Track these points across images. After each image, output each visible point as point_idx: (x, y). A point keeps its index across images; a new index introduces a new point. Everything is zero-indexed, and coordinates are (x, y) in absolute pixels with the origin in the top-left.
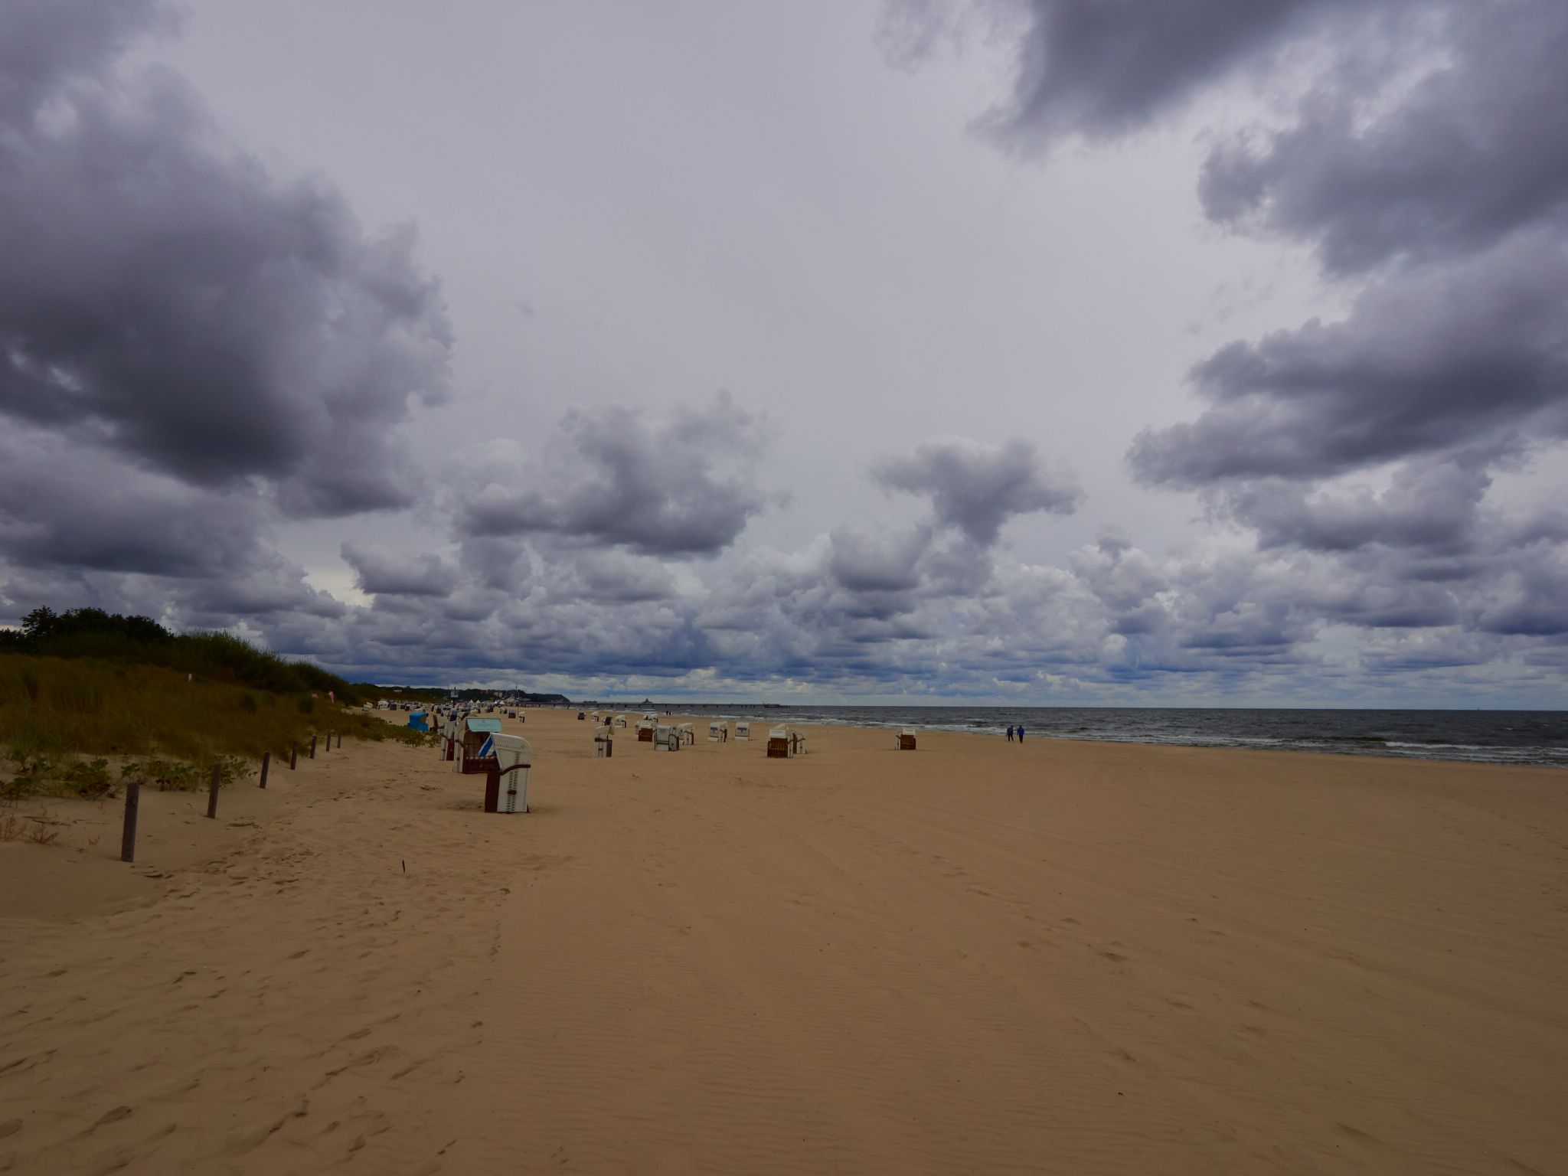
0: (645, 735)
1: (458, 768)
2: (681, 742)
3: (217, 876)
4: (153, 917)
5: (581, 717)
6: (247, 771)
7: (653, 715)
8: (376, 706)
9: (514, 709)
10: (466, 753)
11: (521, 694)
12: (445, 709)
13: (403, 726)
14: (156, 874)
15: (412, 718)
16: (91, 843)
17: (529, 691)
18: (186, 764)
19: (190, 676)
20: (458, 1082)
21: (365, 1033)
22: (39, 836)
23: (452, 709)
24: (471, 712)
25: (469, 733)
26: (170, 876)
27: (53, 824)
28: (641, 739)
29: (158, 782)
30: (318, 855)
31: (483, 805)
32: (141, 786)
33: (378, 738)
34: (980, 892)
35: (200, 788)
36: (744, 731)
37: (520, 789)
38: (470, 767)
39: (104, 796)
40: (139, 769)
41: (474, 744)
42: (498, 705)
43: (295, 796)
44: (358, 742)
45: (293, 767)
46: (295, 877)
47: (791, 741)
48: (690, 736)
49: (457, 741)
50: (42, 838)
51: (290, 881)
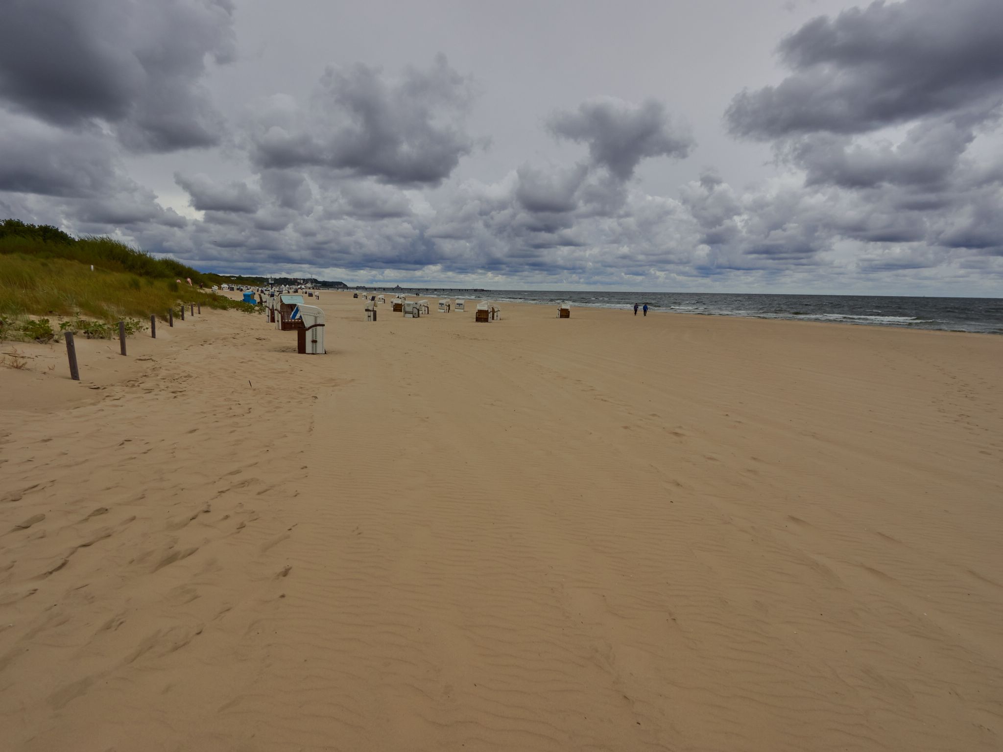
0: (398, 308)
1: (279, 326)
2: (420, 312)
3: (134, 389)
4: (99, 410)
5: (356, 296)
6: (142, 327)
7: (402, 295)
8: (220, 288)
9: (311, 291)
10: (282, 318)
11: (314, 281)
12: (266, 290)
13: (240, 300)
14: (95, 387)
15: (245, 295)
16: (50, 369)
17: (320, 279)
18: (101, 322)
19: (92, 266)
20: (296, 496)
21: (238, 472)
22: (15, 365)
23: (271, 291)
24: (284, 292)
25: (283, 305)
26: (105, 388)
27: (23, 357)
28: (395, 310)
29: (85, 333)
30: (196, 377)
31: (297, 349)
32: (74, 336)
33: (224, 308)
34: (602, 400)
35: (114, 337)
36: (461, 306)
37: (319, 339)
38: (286, 326)
39: (51, 341)
40: (70, 325)
41: (287, 312)
42: (300, 288)
43: (176, 343)
44: (212, 310)
45: (171, 325)
46: (184, 389)
47: (491, 312)
48: (426, 308)
49: (276, 310)
50: (17, 366)
51: (181, 392)
